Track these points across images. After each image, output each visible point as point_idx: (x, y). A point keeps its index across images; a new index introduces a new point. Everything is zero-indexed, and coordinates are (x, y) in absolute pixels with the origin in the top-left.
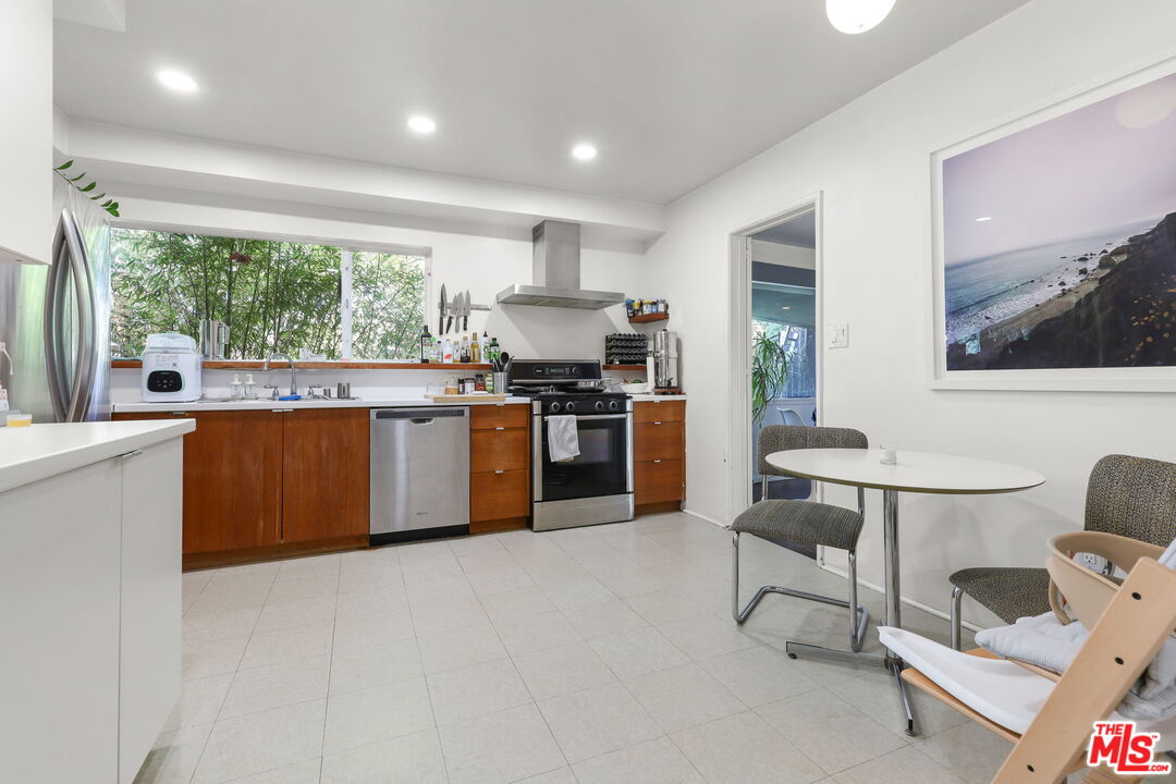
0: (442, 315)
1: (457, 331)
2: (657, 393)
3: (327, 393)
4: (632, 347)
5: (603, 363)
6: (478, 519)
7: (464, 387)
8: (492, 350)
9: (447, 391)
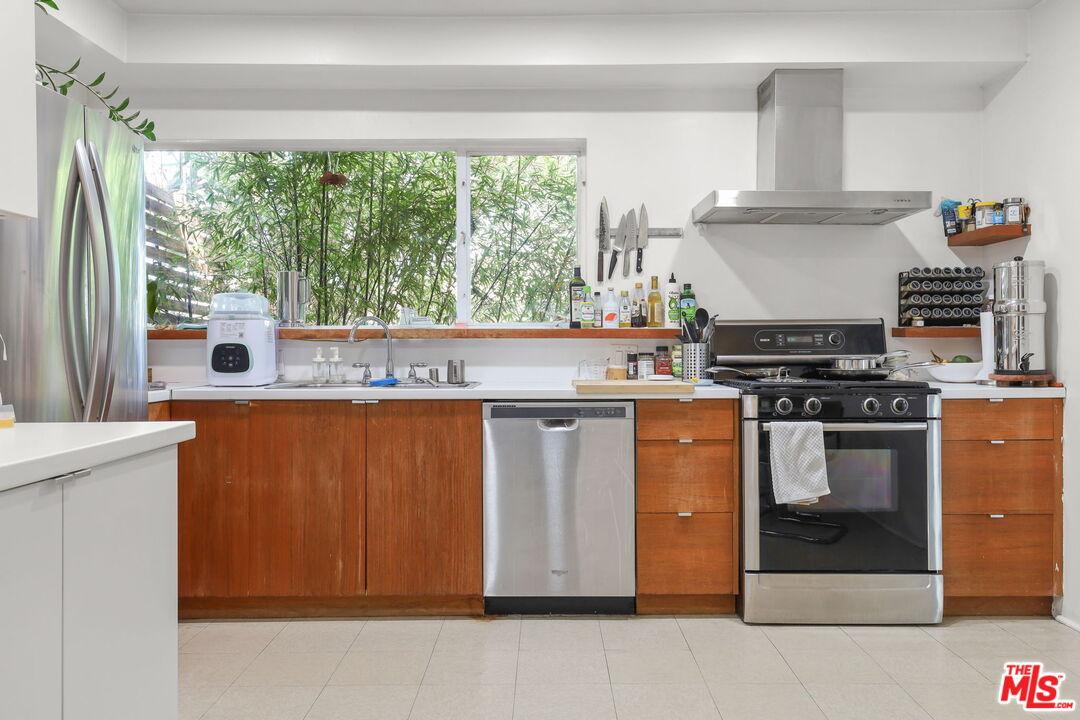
0: (603, 247)
1: (626, 274)
2: (1000, 384)
3: (434, 375)
4: (952, 293)
5: (891, 322)
6: (648, 591)
7: (636, 366)
8: (684, 304)
9: (609, 374)
